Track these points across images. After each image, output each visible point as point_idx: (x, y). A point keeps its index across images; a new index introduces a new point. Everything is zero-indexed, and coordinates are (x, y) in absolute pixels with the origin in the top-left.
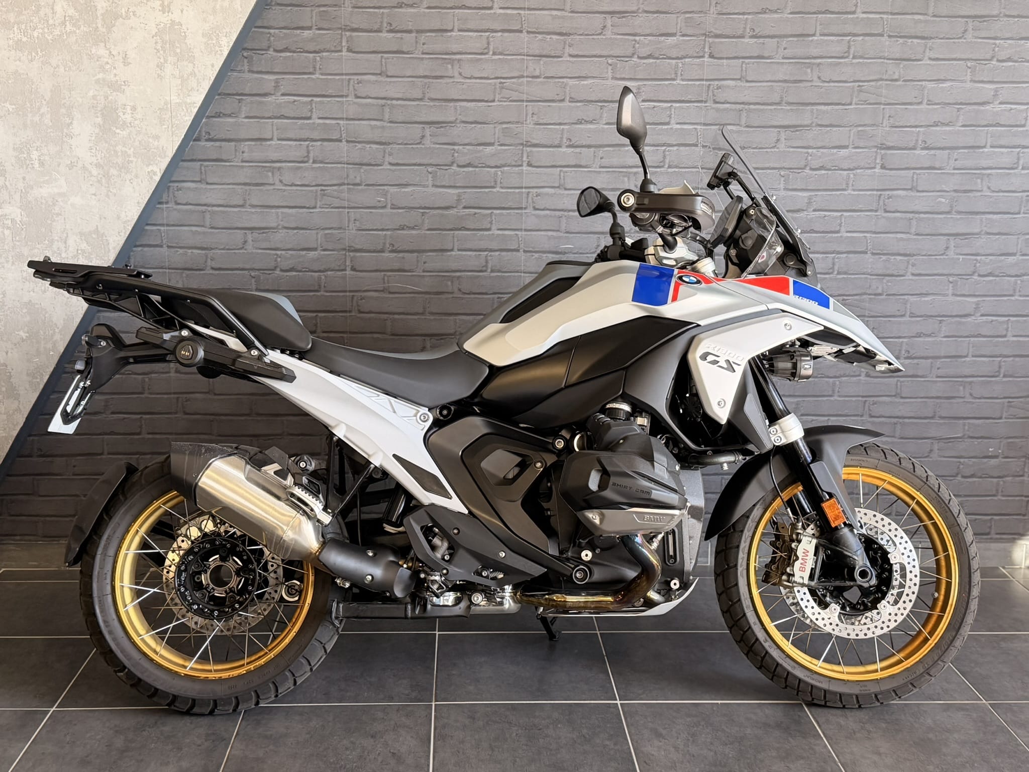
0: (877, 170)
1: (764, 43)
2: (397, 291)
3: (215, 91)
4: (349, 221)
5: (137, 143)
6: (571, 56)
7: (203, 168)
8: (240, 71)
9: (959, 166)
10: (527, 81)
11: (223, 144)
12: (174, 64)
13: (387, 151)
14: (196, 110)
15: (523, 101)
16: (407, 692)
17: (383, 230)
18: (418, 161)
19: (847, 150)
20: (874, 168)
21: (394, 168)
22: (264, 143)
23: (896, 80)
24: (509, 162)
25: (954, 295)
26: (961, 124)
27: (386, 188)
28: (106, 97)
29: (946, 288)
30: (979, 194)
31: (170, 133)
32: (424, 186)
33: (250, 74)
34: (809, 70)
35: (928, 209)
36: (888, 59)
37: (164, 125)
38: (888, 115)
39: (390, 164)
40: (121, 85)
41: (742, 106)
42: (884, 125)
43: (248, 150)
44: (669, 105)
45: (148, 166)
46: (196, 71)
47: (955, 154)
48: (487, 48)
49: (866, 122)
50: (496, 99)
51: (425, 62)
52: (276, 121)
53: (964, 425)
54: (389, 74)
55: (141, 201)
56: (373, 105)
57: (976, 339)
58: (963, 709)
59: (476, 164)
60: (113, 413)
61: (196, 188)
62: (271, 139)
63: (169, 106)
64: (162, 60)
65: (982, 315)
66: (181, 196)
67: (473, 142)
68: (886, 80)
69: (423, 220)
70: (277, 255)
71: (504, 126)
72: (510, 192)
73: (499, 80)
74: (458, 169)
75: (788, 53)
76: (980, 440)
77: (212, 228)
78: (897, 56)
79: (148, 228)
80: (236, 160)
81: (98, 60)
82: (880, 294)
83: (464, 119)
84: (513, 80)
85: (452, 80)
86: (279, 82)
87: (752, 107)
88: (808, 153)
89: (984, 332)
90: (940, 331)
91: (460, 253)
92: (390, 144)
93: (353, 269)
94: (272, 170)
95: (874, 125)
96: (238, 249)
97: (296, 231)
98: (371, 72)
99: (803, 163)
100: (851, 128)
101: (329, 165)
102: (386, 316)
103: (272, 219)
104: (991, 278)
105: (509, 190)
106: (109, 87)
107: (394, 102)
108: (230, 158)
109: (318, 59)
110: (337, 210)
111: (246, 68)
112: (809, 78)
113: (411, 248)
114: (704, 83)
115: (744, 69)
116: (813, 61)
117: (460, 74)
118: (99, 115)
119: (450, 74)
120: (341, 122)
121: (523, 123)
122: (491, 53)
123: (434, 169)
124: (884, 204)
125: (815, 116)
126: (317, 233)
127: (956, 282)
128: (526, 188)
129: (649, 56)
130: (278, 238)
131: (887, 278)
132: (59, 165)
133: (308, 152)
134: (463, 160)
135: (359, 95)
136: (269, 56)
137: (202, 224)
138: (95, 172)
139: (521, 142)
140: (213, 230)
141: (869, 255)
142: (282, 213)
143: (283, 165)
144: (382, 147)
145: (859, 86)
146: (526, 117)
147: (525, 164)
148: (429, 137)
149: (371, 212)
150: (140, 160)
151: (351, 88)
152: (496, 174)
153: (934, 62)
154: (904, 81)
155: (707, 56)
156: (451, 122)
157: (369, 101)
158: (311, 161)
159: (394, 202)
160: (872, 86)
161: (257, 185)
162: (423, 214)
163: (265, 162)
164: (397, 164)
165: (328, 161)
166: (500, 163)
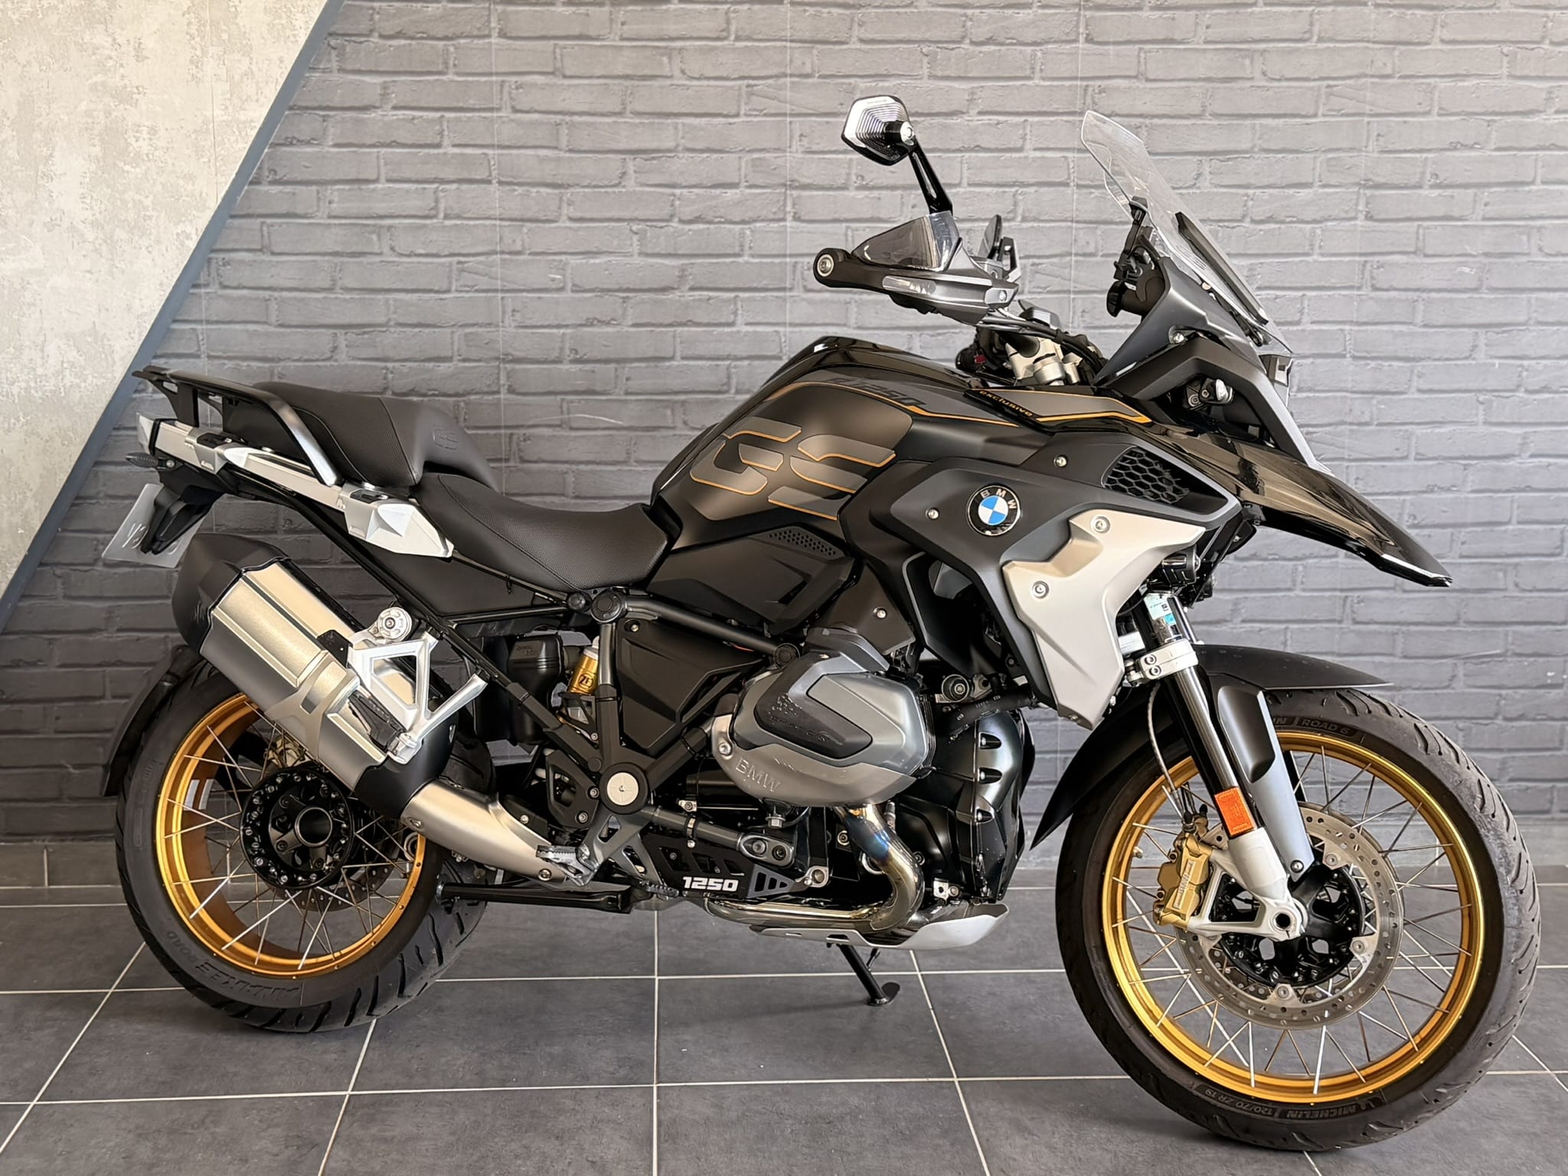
0: (1359, 222)
1: (1173, 19)
2: (585, 426)
3: (286, 104)
4: (504, 312)
5: (159, 187)
6: (862, 41)
7: (265, 228)
8: (324, 71)
9: (1491, 214)
10: (792, 83)
11: (299, 188)
12: (219, 59)
13: (565, 198)
14: (254, 133)
15: (785, 115)
16: (611, 1069)
17: (558, 326)
18: (615, 214)
19: (1311, 190)
20: (1355, 218)
21: (578, 225)
22: (364, 187)
23: (1388, 76)
24: (764, 213)
25: (1485, 423)
26: (1493, 147)
27: (563, 257)
28: (108, 114)
29: (1474, 412)
30: (1525, 259)
31: (213, 169)
32: (625, 255)
33: (342, 75)
34: (1247, 62)
35: (1443, 285)
36: (1374, 42)
37: (202, 156)
38: (1375, 134)
39: (571, 219)
40: (133, 93)
41: (1141, 120)
42: (1370, 148)
43: (338, 199)
44: (1023, 119)
45: (176, 224)
46: (254, 68)
47: (1485, 195)
48: (727, 30)
49: (1344, 145)
50: (742, 112)
51: (626, 53)
52: (383, 150)
53: (1506, 635)
54: (568, 73)
55: (165, 280)
56: (542, 123)
57: (1523, 494)
58: (1513, 1084)
59: (709, 218)
60: (120, 630)
61: (254, 261)
62: (376, 181)
63: (211, 126)
64: (199, 53)
65: (1532, 456)
66: (230, 275)
67: (705, 182)
68: (1372, 76)
69: (625, 309)
70: (387, 368)
71: (756, 155)
72: (766, 263)
73: (746, 82)
74: (681, 226)
75: (1212, 34)
76: (1532, 659)
77: (281, 326)
78: (1389, 37)
79: (175, 326)
80: (319, 214)
81: (94, 54)
82: (1366, 424)
83: (689, 146)
84: (770, 81)
85: (668, 82)
86: (388, 88)
87: (1156, 121)
88: (1247, 195)
89: (1536, 481)
90: (1465, 481)
91: (686, 362)
92: (569, 186)
93: (511, 390)
94: (378, 230)
95: (1352, 149)
96: (323, 360)
97: (417, 330)
98: (538, 69)
99: (1238, 214)
100: (1316, 155)
101: (472, 223)
102: (564, 467)
103: (378, 310)
104: (1547, 396)
105: (765, 260)
106: (112, 96)
107: (576, 118)
108: (310, 211)
109: (452, 49)
110: (484, 295)
111: (335, 65)
112: (1247, 74)
113: (604, 356)
114: (1079, 83)
115: (1142, 60)
116: (1253, 46)
117: (683, 72)
118: (96, 142)
119: (666, 71)
120: (490, 152)
121: (785, 151)
122: (732, 37)
123: (642, 226)
124: (1372, 278)
125: (1258, 135)
126: (453, 332)
127: (1491, 401)
128: (791, 256)
129: (989, 41)
130: (390, 341)
131: (1379, 397)
132: (31, 225)
133: (437, 201)
134: (688, 212)
135: (518, 107)
136: (372, 45)
137: (264, 320)
138: (90, 235)
139: (783, 181)
140: (282, 330)
141: (1349, 359)
142: (395, 300)
143: (396, 221)
144: (557, 191)
145: (1328, 86)
146: (791, 141)
147: (789, 217)
148: (634, 176)
149: (539, 298)
150: (163, 214)
151: (506, 96)
152: (742, 234)
153: (1449, 47)
154: (1400, 77)
155: (1082, 38)
156: (669, 151)
157: (536, 116)
158: (441, 215)
159: (577, 282)
160: (1349, 86)
161: (353, 255)
162: (625, 300)
163: (366, 218)
164: (581, 220)
165: (468, 215)
166: (747, 216)
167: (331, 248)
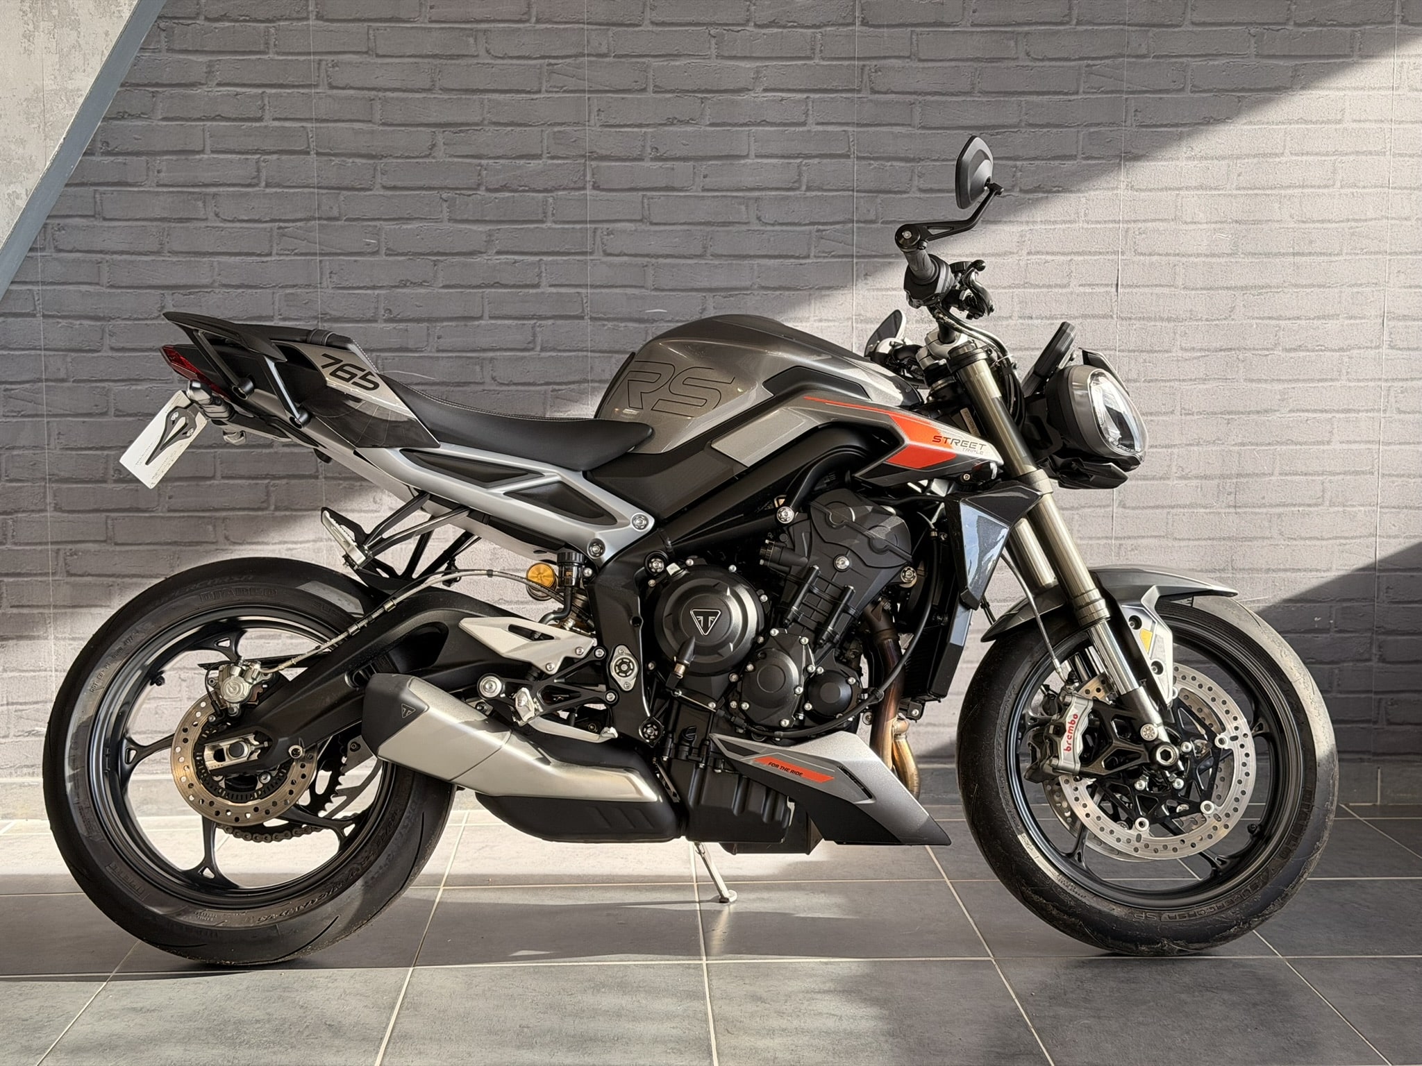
4: (321, 274)
6: (653, 23)
7: (97, 196)
8: (154, 50)
9: (1244, 184)
10: (590, 62)
11: (129, 159)
12: (49, 33)
13: (378, 168)
14: (81, 100)
15: (584, 91)
17: (374, 288)
18: (427, 183)
19: (1075, 161)
20: (1117, 188)
21: (391, 193)
22: (191, 157)
23: (1144, 56)
24: (565, 183)
25: (1246, 379)
27: (377, 223)
29: (1235, 369)
30: (1277, 225)
31: (43, 134)
32: (436, 221)
33: (170, 55)
34: (1012, 43)
35: (1202, 250)
36: (1129, 25)
37: (33, 122)
38: (1133, 109)
39: (385, 188)
41: (912, 98)
42: (1129, 123)
43: (166, 168)
44: (805, 95)
45: (8, 185)
46: (82, 42)
47: (1239, 165)
48: (528, 13)
49: (1101, 120)
50: (543, 89)
51: (434, 34)
52: (209, 123)
53: (1273, 581)
54: (381, 53)
56: (357, 98)
57: (1284, 447)
59: (515, 187)
61: (87, 226)
62: (202, 152)
63: (41, 94)
64: (31, 27)
65: (1292, 411)
66: (64, 239)
67: (509, 153)
68: (1129, 56)
69: (436, 271)
71: (557, 129)
72: (568, 229)
73: (546, 61)
74: (488, 194)
75: (980, 17)
76: (1298, 605)
77: (112, 286)
78: (1144, 20)
79: (14, 287)
80: (148, 182)
83: (495, 119)
84: (568, 61)
85: (474, 61)
86: (213, 66)
87: (929, 98)
88: (1016, 166)
89: (1296, 435)
90: (1228, 435)
91: (493, 322)
92: (382, 157)
94: (203, 197)
95: (1113, 123)
96: (152, 319)
97: (240, 290)
98: (354, 49)
100: (1079, 129)
101: (292, 190)
103: (203, 272)
104: (1303, 354)
105: (566, 226)
107: (389, 94)
108: (139, 180)
109: (272, 30)
110: (303, 258)
111: (164, 45)
112: (1012, 54)
113: (418, 315)
114: (856, 62)
115: (915, 42)
116: (1017, 29)
117: (488, 51)
119: (472, 51)
120: (308, 125)
121: (585, 125)
122: (534, 20)
123: (451, 194)
124: (1135, 243)
125: (1023, 112)
126: (274, 293)
127: (1250, 359)
128: (592, 222)
129: (772, 24)
130: (214, 301)
131: (1145, 356)
133: (258, 171)
134: (494, 182)
135: (334, 84)
136: (199, 27)
137: (96, 281)
139: (582, 153)
140: (113, 290)
142: (219, 263)
143: (221, 189)
144: (371, 162)
145: (1088, 66)
146: (589, 116)
147: (589, 186)
148: (443, 147)
149: (355, 261)
151: (323, 74)
152: (545, 201)
153: (1200, 29)
154: (1155, 57)
155: (858, 22)
156: (477, 124)
157: (352, 92)
158: (263, 184)
159: (390, 245)
160: (1107, 66)
161: (181, 220)
162: (435, 263)
163: (193, 186)
164: (395, 188)
165: (288, 184)
166: (550, 184)
167: (158, 213)
